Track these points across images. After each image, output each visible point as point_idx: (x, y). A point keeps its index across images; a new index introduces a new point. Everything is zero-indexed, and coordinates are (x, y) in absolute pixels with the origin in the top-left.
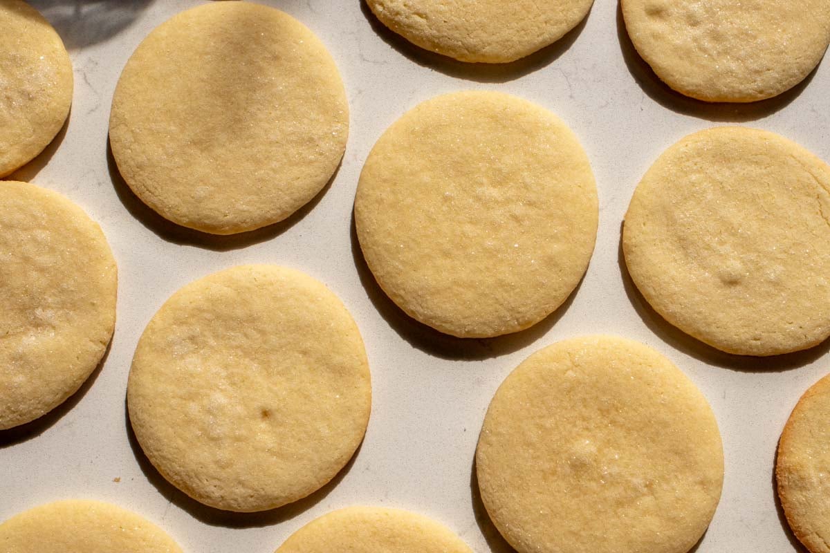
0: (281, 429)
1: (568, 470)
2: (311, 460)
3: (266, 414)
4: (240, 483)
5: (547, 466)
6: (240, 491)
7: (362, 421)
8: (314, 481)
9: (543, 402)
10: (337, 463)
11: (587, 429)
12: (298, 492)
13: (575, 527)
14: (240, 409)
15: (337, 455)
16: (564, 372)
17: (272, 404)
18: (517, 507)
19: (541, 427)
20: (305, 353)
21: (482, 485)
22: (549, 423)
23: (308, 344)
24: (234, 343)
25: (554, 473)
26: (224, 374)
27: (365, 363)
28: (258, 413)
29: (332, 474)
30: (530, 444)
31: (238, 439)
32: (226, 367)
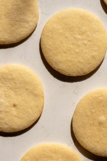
0: (19, 110)
1: (97, 124)
2: (26, 119)
3: (15, 106)
4: (6, 124)
5: (92, 122)
6: (6, 126)
7: (41, 110)
8: (27, 125)
9: (92, 105)
10: (33, 120)
11: (103, 113)
12: (22, 128)
13: (98, 140)
14: (7, 104)
15: (33, 118)
16: (99, 97)
17: (16, 103)
18: (82, 133)
19: (91, 112)
20: (27, 90)
21: (73, 126)
22: (94, 111)
23: (28, 87)
24: (7, 85)
25: (93, 124)
26: (4, 94)
27: (43, 94)
28: (13, 105)
29: (32, 123)
30: (87, 116)
31: (6, 112)
32: (5, 92)
